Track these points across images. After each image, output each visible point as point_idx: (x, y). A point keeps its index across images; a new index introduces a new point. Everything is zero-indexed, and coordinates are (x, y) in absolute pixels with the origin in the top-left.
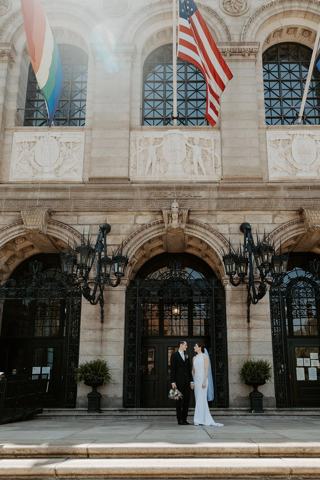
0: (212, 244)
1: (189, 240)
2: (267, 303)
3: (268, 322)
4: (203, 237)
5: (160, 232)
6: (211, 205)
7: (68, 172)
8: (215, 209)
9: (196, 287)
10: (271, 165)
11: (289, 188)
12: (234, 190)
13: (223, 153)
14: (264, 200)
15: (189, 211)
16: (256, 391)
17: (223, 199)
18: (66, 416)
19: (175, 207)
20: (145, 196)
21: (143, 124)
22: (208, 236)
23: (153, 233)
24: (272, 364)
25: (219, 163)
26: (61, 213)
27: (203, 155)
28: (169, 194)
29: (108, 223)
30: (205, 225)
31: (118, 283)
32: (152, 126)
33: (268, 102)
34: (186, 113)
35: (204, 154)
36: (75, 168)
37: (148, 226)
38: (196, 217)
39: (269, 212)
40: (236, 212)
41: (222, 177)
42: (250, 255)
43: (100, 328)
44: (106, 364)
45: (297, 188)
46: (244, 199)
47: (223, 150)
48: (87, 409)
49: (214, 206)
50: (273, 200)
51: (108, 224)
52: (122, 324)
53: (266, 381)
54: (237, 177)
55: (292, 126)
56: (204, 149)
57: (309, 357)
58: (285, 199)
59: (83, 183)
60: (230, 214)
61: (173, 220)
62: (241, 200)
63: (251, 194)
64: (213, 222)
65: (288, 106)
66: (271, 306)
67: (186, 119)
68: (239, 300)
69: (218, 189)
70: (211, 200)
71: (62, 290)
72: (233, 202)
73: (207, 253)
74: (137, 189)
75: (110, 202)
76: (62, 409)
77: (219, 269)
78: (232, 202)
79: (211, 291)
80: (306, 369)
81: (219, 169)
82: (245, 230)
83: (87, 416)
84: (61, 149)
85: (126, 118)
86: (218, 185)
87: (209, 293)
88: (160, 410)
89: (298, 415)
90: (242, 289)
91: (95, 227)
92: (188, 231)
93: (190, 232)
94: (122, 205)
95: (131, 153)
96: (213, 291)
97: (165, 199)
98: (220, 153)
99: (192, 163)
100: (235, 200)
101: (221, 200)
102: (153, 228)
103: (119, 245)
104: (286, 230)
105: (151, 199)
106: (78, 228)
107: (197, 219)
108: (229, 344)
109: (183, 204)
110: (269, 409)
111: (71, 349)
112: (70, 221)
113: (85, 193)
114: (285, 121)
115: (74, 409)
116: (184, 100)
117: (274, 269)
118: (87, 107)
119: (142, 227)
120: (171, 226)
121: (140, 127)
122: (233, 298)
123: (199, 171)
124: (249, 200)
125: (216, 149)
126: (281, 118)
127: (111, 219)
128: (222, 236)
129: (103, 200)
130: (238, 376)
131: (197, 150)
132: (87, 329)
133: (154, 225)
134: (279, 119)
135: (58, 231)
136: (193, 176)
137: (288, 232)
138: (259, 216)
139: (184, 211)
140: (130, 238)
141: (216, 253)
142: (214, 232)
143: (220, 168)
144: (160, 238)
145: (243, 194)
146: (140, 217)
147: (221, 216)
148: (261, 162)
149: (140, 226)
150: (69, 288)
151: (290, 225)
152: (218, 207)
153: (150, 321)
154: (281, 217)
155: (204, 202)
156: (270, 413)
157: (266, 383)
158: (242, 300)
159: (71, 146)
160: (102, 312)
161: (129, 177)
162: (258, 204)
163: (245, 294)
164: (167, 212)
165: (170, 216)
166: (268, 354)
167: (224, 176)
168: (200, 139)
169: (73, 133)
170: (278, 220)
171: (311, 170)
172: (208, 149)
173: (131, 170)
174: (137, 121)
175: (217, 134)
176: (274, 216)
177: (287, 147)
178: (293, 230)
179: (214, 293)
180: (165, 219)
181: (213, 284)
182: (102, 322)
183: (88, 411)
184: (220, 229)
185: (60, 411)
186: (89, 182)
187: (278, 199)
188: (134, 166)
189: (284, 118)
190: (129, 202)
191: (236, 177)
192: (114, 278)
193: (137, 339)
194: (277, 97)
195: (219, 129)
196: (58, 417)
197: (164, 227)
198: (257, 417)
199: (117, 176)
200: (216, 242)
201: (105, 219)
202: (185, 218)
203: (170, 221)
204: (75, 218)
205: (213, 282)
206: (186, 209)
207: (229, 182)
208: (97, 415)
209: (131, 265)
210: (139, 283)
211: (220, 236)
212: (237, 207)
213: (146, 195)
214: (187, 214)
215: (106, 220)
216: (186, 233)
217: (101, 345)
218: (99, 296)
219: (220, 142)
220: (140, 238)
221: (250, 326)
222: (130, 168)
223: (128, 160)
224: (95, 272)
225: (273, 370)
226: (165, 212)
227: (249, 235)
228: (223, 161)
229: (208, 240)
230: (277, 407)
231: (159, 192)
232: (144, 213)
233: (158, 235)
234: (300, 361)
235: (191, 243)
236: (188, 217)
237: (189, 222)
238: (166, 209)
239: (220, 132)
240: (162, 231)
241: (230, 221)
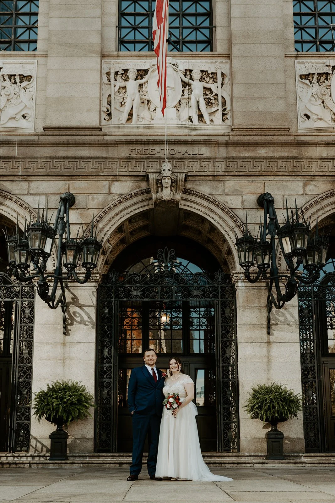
0: (218, 223)
2: (294, 307)
3: (295, 335)
4: (206, 214)
5: (145, 206)
6: (217, 167)
7: (14, 118)
8: (222, 173)
9: (196, 285)
10: (301, 110)
11: (328, 144)
12: (250, 146)
13: (234, 93)
14: (291, 160)
15: (187, 176)
16: (274, 429)
17: (234, 158)
19: (167, 169)
20: (123, 154)
21: (119, 50)
22: (212, 211)
23: (136, 207)
24: (301, 392)
25: (229, 107)
26: (5, 178)
27: (205, 95)
28: (158, 151)
30: (209, 196)
31: (88, 278)
32: (133, 53)
33: (298, 19)
34: (181, 34)
35: (207, 94)
36: (23, 113)
37: (128, 197)
38: (196, 185)
39: (299, 179)
40: (252, 177)
41: (233, 127)
42: (272, 239)
43: (62, 342)
46: (264, 158)
49: (221, 169)
50: (305, 161)
51: (72, 194)
52: (92, 336)
54: (254, 127)
55: (331, 53)
56: (207, 86)
58: (321, 159)
59: (35, 135)
60: (244, 181)
61: (164, 188)
62: (259, 160)
63: (273, 152)
64: (220, 191)
65: (325, 25)
66: (301, 311)
67: (181, 42)
68: (255, 303)
69: (227, 144)
70: (217, 160)
71: (7, 289)
72: (249, 163)
74: (112, 144)
75: (73, 163)
77: (227, 260)
78: (247, 163)
79: (216, 290)
81: (229, 116)
82: (266, 203)
84: (4, 85)
85: (96, 40)
86: (226, 138)
87: (214, 293)
90: (259, 288)
91: (52, 198)
92: (184, 205)
93: (187, 206)
94: (91, 166)
95: (103, 92)
96: (220, 290)
97: (152, 158)
98: (230, 93)
100: (252, 160)
101: (231, 160)
102: (135, 200)
103: (87, 225)
104: (321, 203)
105: (133, 158)
106: (29, 199)
107: (197, 188)
109: (178, 165)
110: (296, 454)
111: (21, 371)
112: (18, 190)
113: (38, 149)
114: (320, 47)
115: (27, 454)
116: (177, 15)
118: (39, 24)
119: (120, 198)
120: (161, 197)
121: (116, 53)
122: (247, 301)
124: (271, 160)
125: (224, 86)
126: (314, 42)
127: (78, 186)
128: (232, 212)
129: (64, 158)
131: (197, 88)
132: (43, 343)
133: (137, 195)
134: (313, 44)
135: (1, 203)
137: (325, 207)
138: (285, 183)
139: (179, 175)
140: (103, 214)
141: (224, 236)
142: (222, 206)
143: (230, 114)
144: (145, 214)
146: (116, 183)
147: (231, 184)
148: (288, 105)
149: (117, 197)
150: (17, 285)
151: (328, 197)
152: (228, 170)
153: (129, 332)
154: (315, 186)
155: (207, 163)
156: (297, 460)
158: (259, 302)
159: (18, 80)
160: (65, 320)
161: (100, 127)
162: (284, 165)
163: (265, 294)
164: (155, 178)
165: (159, 183)
166: (296, 379)
167: (235, 126)
168: (202, 71)
169: (20, 61)
170: (311, 188)
172: (213, 86)
174: (112, 46)
175: (226, 64)
176: (305, 184)
177: (325, 85)
178: (332, 204)
179: (221, 293)
180: (152, 187)
181: (220, 280)
182: (65, 334)
184: (229, 202)
186: (44, 133)
187: (311, 158)
188: (108, 110)
189: (320, 42)
190: (102, 163)
191: (252, 127)
192: (81, 271)
193: (113, 358)
194: (310, 12)
195: (228, 56)
197: (151, 199)
199: (84, 124)
201: (67, 186)
202: (180, 185)
203: (160, 189)
204: (25, 185)
205: (220, 277)
206: (182, 172)
207: (243, 134)
209: (104, 253)
210: (115, 278)
211: (229, 211)
212: (253, 170)
213: (125, 152)
214: (183, 179)
215: (69, 189)
216: (182, 207)
217: (64, 366)
218: (60, 297)
219: (230, 77)
220: (117, 214)
221: (271, 340)
222: (102, 113)
223: (99, 101)
224: (53, 262)
226: (152, 177)
227: (271, 209)
228: (234, 104)
229: (213, 218)
230: (307, 451)
231: (143, 148)
232: (122, 179)
233: (141, 210)
235: (188, 222)
236: (185, 184)
237: (186, 192)
238: (153, 173)
239: (229, 61)
240: (149, 205)
241: (243, 190)
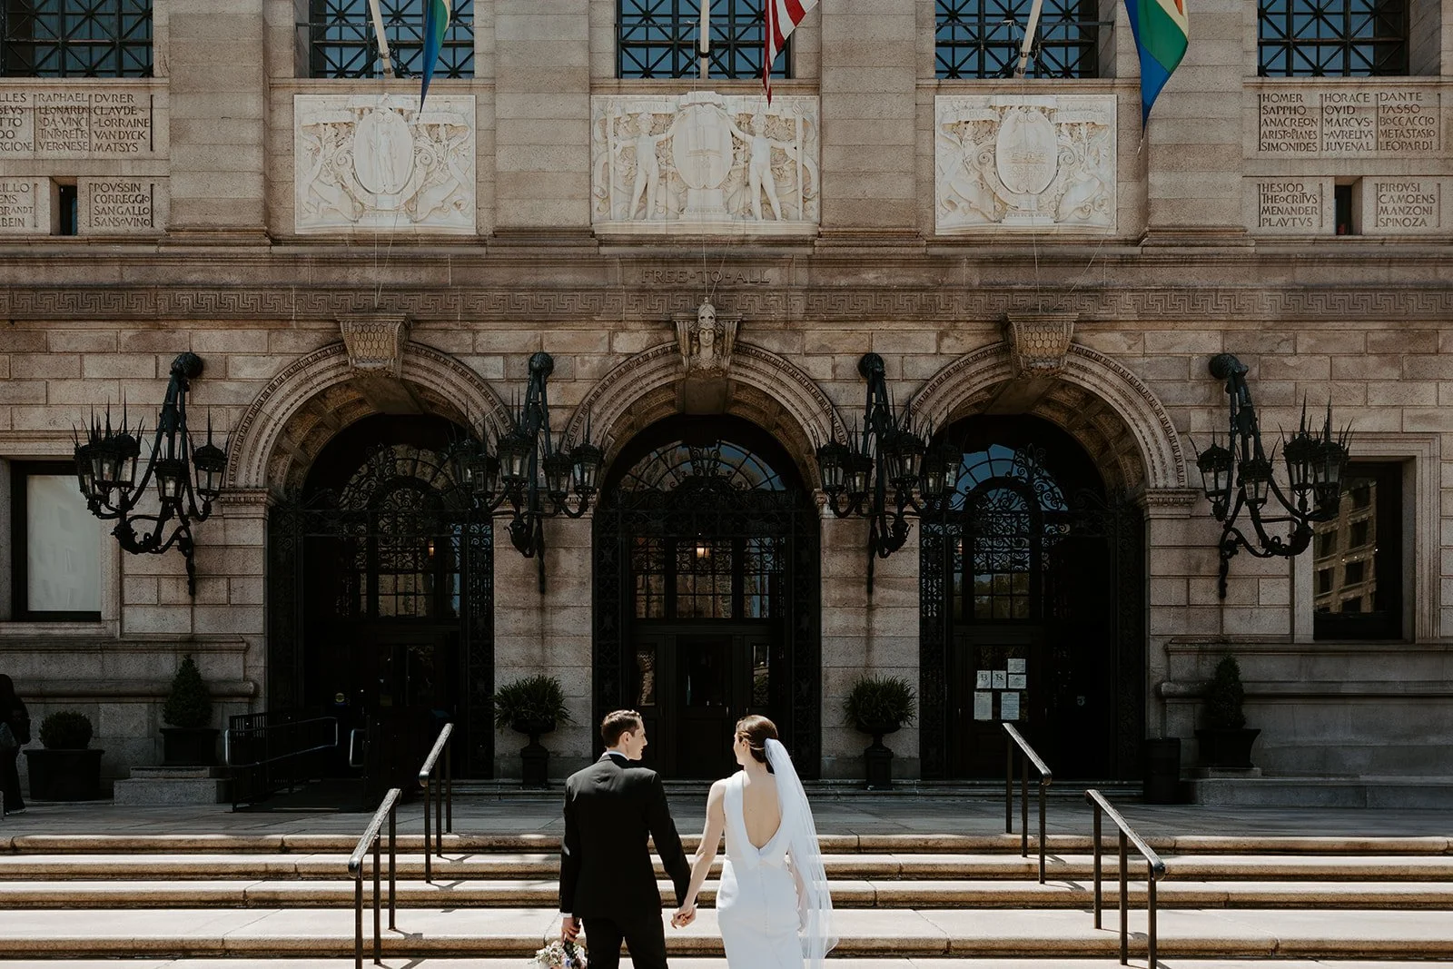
0: (793, 406)
1: (737, 390)
2: (913, 550)
3: (913, 594)
4: (772, 389)
5: (672, 374)
6: (792, 307)
7: (440, 209)
8: (799, 316)
10: (941, 193)
11: (982, 263)
12: (849, 266)
13: (824, 162)
14: (918, 294)
15: (740, 324)
16: (878, 744)
18: (479, 795)
19: (707, 317)
20: (632, 281)
22: (783, 384)
23: (654, 377)
24: (918, 687)
25: (814, 188)
26: (434, 326)
27: (774, 162)
28: (692, 276)
29: (546, 351)
30: (776, 357)
31: (582, 509)
35: (777, 159)
36: (455, 199)
37: (641, 359)
38: (756, 338)
39: (931, 326)
40: (851, 323)
41: (820, 229)
43: (539, 605)
44: (556, 685)
45: (1000, 262)
46: (871, 290)
47: (824, 155)
48: (521, 781)
49: (799, 306)
50: (941, 294)
51: (547, 354)
52: (587, 597)
53: (901, 724)
54: (857, 229)
56: (780, 145)
57: (1006, 670)
58: (970, 290)
59: (479, 244)
60: (837, 329)
61: (702, 347)
62: (864, 294)
63: (889, 277)
64: (796, 349)
67: (732, 47)
68: (850, 542)
69: (810, 261)
70: (792, 293)
72: (846, 298)
73: (779, 422)
74: (612, 263)
75: (549, 298)
76: (465, 781)
77: (808, 463)
78: (842, 298)
80: (996, 695)
81: (814, 204)
83: (524, 794)
84: (420, 144)
85: (580, 59)
86: (809, 251)
88: (673, 785)
89: (963, 796)
90: (857, 518)
91: (515, 360)
92: (736, 373)
93: (741, 375)
94: (578, 304)
95: (594, 158)
96: (793, 519)
97: (681, 289)
98: (817, 160)
99: (748, 184)
100: (850, 294)
101: (816, 293)
102: (653, 364)
103: (574, 408)
104: (967, 370)
105: (649, 290)
106: (476, 363)
107: (758, 342)
108: (824, 643)
109: (725, 300)
110: (905, 782)
112: (457, 346)
113: (486, 270)
114: (987, 55)
115: (491, 781)
117: (928, 484)
119: (627, 362)
120: (697, 363)
121: (616, 81)
122: (838, 538)
123: (766, 206)
124: (885, 293)
125: (808, 145)
126: (975, 45)
127: (557, 339)
128: (815, 386)
129: (532, 290)
130: (842, 712)
131: (760, 150)
132: (508, 608)
133: (656, 356)
134: (972, 49)
135: (428, 370)
136: (750, 222)
137: (971, 378)
138: (906, 334)
139: (727, 324)
140: (600, 391)
141: (801, 427)
142: (799, 376)
143: (817, 200)
144: (671, 386)
145: (870, 277)
146: (622, 335)
147: (815, 334)
148: (918, 182)
149: (622, 359)
151: (976, 359)
152: (810, 311)
154: (957, 339)
155: (774, 298)
156: (905, 791)
157: (900, 727)
158: (857, 542)
159: (443, 135)
160: (542, 569)
161: (591, 227)
162: (905, 303)
163: (865, 528)
164: (686, 328)
165: (694, 337)
166: (911, 665)
167: (824, 227)
168: (768, 117)
169: (445, 97)
170: (950, 345)
171: (1040, 208)
172: (788, 148)
173: (596, 202)
174: (608, 67)
175: (811, 102)
176: (942, 336)
177: (986, 143)
178: (983, 372)
179: (795, 526)
180: (682, 344)
181: (793, 504)
182: (543, 591)
183: (524, 785)
184: (811, 368)
185: (463, 784)
186: (493, 242)
187: (952, 290)
188: (604, 192)
189: (986, 44)
190: (596, 298)
191: (854, 228)
193: (620, 631)
195: (816, 87)
196: (461, 798)
197: (680, 362)
198: (877, 799)
199: (564, 224)
200: (802, 401)
201: (538, 339)
202: (729, 341)
203: (695, 349)
204: (468, 337)
205: (793, 500)
206: (732, 318)
207: (837, 243)
208: (543, 794)
210: (623, 500)
211: (812, 384)
212: (853, 311)
213: (634, 277)
214: (735, 330)
215: (541, 345)
216: (733, 376)
217: (543, 643)
219: (817, 128)
221: (874, 602)
222: (594, 200)
223: (587, 177)
225: (917, 700)
226: (681, 326)
227: (878, 388)
228: (824, 184)
229: (783, 397)
230: (923, 778)
231: (666, 269)
232: (632, 326)
233: (665, 381)
234: (983, 679)
235: (742, 396)
236: (737, 334)
237: (738, 350)
238: (685, 319)
239: (817, 98)
240: (677, 372)
241: (835, 347)
